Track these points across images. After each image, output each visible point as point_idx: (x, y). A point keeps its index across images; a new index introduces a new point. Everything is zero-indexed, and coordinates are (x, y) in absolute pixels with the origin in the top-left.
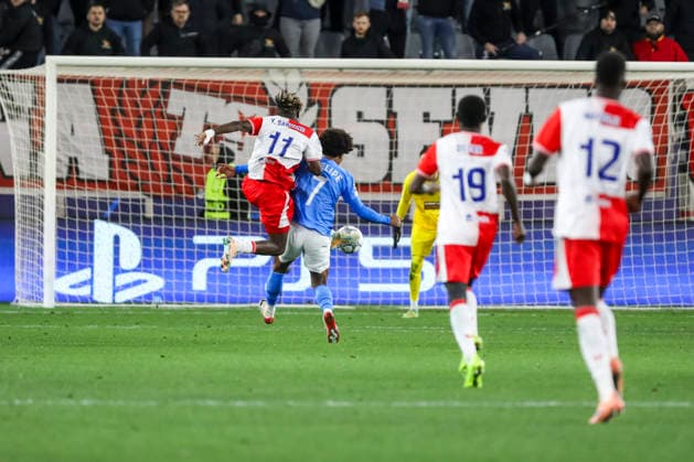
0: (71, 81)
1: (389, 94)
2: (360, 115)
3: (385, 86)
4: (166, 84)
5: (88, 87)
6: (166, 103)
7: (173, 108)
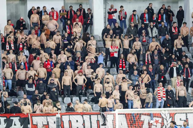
0: (121, 114)
1: (186, 115)
2: (180, 119)
3: (185, 113)
4: (140, 114)
5: (125, 115)
6: (141, 118)
7: (142, 119)
